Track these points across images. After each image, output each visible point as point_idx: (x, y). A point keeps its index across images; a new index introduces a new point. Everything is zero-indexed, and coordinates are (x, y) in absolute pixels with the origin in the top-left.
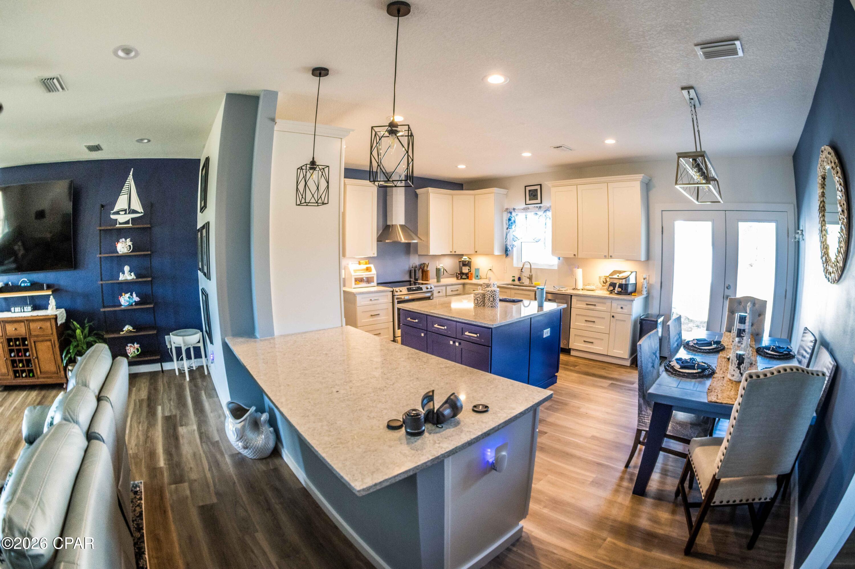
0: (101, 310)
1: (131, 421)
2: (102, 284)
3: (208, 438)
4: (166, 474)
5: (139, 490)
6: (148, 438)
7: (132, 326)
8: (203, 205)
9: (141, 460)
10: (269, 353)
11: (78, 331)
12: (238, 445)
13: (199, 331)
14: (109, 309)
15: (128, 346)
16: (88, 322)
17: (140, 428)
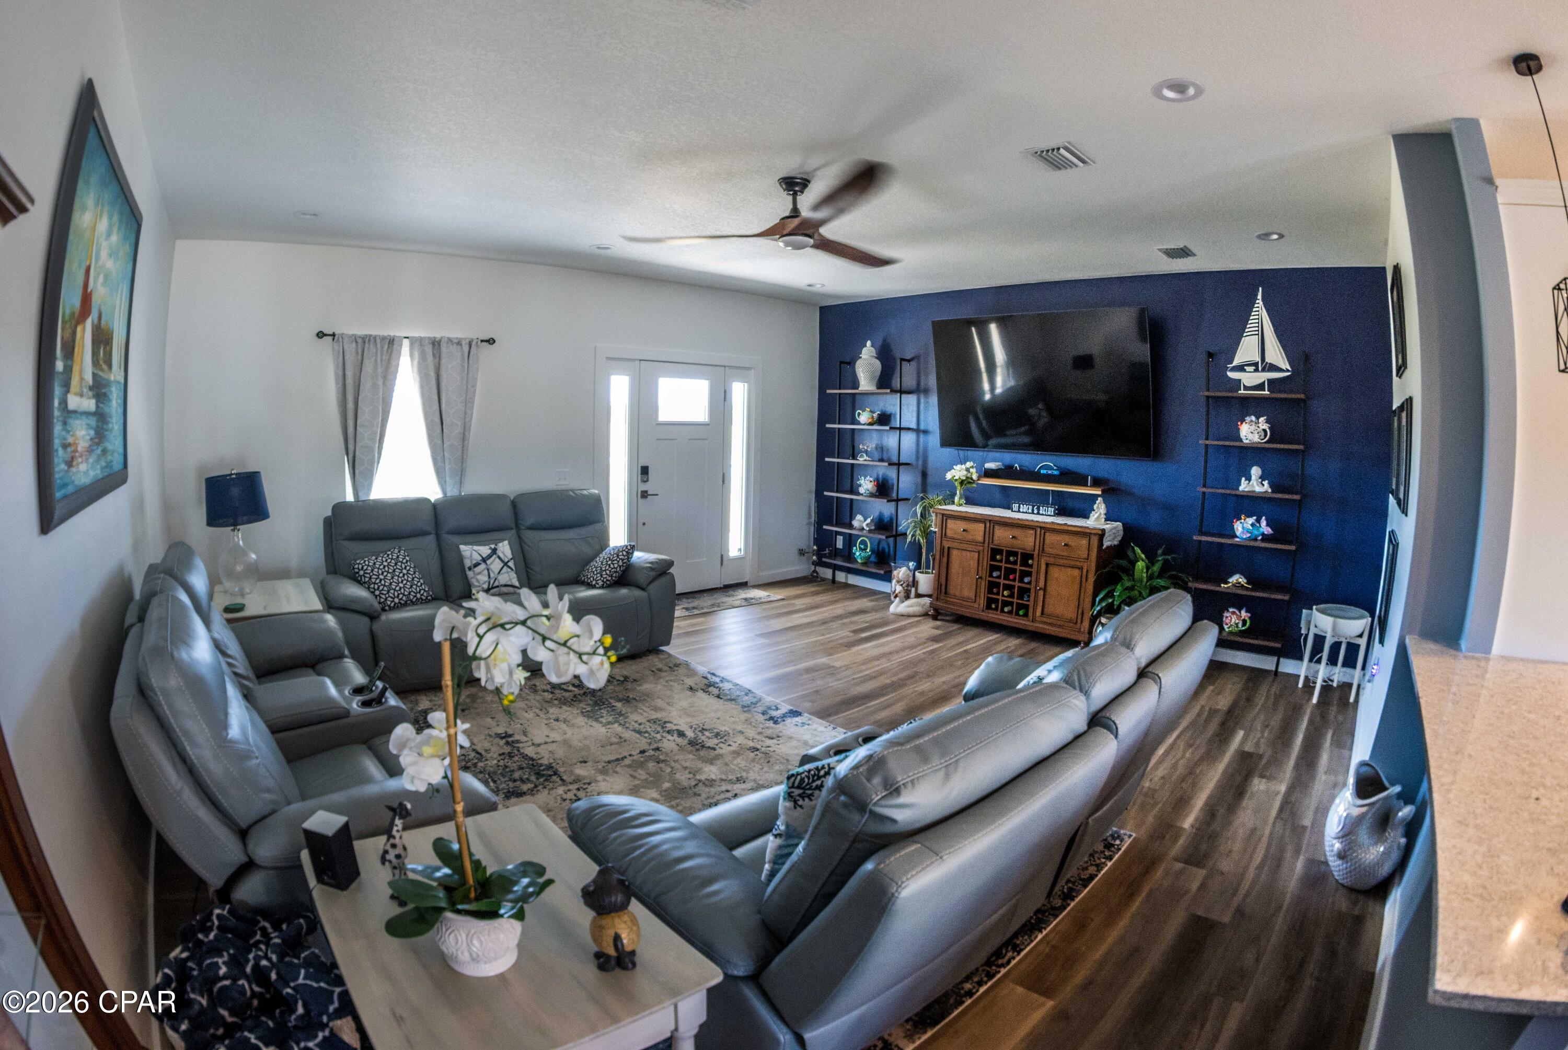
0: (1195, 538)
1: (1178, 737)
2: (1204, 493)
3: (1293, 814)
4: (1181, 842)
5: (1118, 845)
6: (1191, 776)
7: (1246, 578)
8: (1400, 361)
9: (1156, 804)
10: (1469, 684)
11: (1140, 565)
12: (1332, 844)
13: (1368, 615)
14: (1209, 539)
15: (1228, 611)
16: (1164, 554)
17: (1188, 755)
